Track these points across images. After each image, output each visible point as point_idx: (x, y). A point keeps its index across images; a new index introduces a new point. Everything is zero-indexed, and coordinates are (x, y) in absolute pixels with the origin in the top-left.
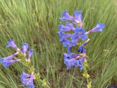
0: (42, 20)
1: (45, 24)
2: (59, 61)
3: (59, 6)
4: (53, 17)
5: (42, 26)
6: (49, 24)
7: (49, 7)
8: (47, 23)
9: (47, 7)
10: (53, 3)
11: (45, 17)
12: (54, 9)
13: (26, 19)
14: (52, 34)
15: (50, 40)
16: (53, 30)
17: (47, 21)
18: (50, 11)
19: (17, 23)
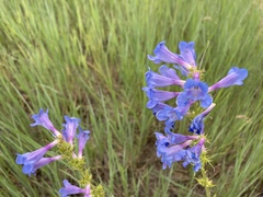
0: (93, 48)
1: (101, 57)
2: (135, 143)
3: (131, 14)
4: (119, 40)
5: (93, 61)
6: (109, 56)
7: (107, 18)
8: (105, 56)
9: (104, 18)
10: (118, 8)
11: (100, 42)
12: (120, 22)
13: (57, 49)
14: (117, 80)
15: (113, 93)
16: (118, 70)
17: (105, 49)
18: (112, 28)
19: (37, 58)
